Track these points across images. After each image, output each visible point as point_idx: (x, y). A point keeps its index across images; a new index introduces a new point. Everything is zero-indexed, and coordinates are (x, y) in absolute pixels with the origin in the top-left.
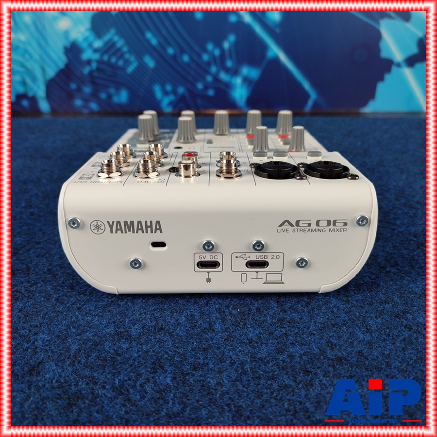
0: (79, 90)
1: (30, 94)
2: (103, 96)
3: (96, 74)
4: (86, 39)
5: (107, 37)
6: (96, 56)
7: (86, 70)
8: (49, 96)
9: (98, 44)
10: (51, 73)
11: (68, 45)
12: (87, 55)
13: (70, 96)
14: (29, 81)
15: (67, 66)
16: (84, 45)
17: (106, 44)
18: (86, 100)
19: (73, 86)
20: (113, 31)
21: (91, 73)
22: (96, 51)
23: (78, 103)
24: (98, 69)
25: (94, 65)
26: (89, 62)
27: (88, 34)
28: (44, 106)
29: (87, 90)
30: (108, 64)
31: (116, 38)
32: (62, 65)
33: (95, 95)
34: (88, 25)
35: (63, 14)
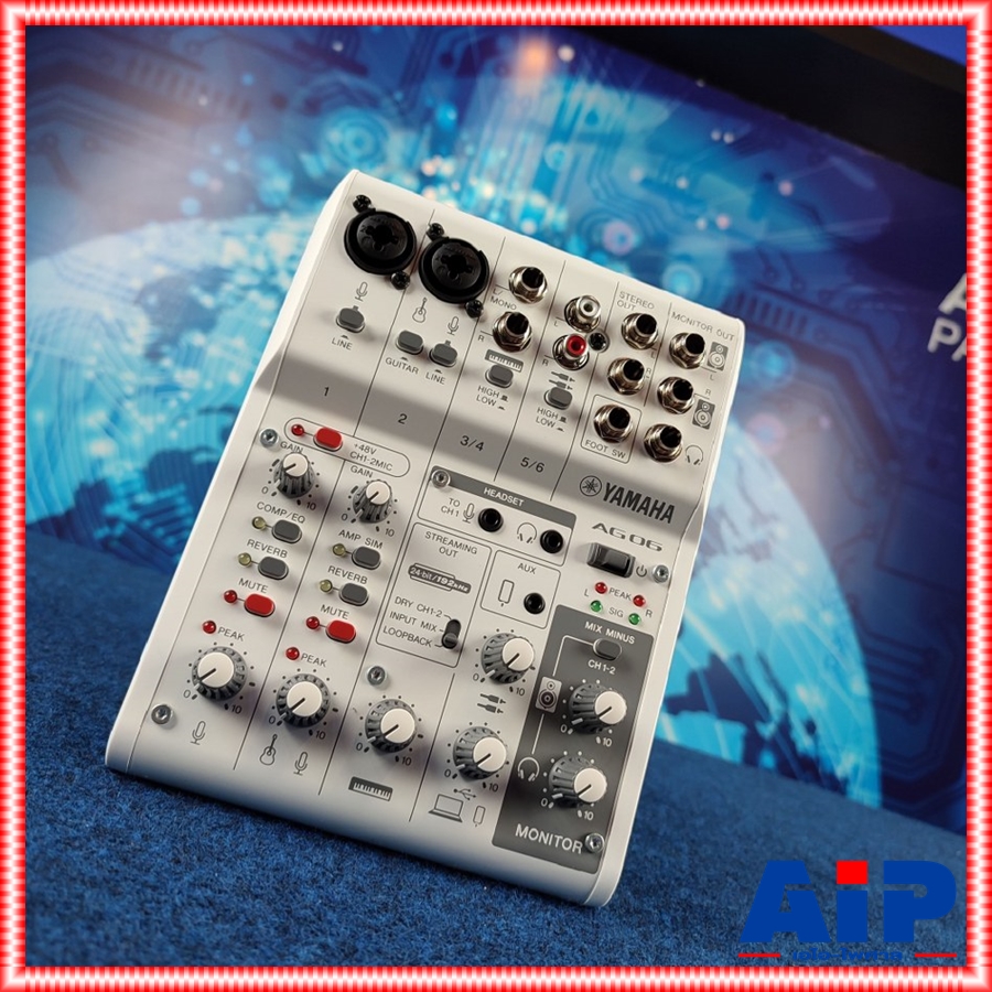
3: (115, 544)
4: (126, 484)
5: (165, 494)
6: (132, 517)
7: (101, 533)
9: (145, 498)
11: (91, 481)
15: (69, 514)
17: (159, 502)
20: (182, 487)
22: (135, 507)
24: (123, 539)
25: (119, 530)
26: (113, 521)
27: (135, 476)
30: (147, 536)
31: (181, 500)
32: (60, 509)
34: (141, 463)
35: (108, 432)
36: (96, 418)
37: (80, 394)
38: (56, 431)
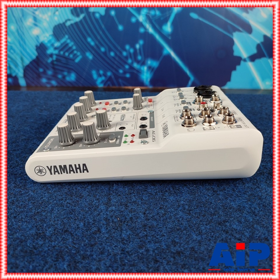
0: (45, 72)
1: (14, 75)
2: (60, 76)
3: (55, 63)
4: (49, 41)
5: (63, 41)
6: (56, 52)
7: (50, 60)
8: (25, 76)
9: (57, 44)
10: (27, 62)
11: (39, 45)
12: (50, 51)
13: (39, 76)
14: (13, 66)
15: (37, 57)
16: (49, 45)
17: (62, 44)
18: (49, 79)
19: (41, 70)
20: (67, 37)
21: (52, 62)
22: (56, 48)
23: (44, 80)
24: (57, 60)
25: (55, 57)
26: (51, 55)
27: (51, 38)
28: (22, 82)
29: (50, 72)
30: (64, 57)
31: (69, 41)
32: (34, 57)
33: (55, 76)
34: (51, 32)
35: (36, 25)
36: (29, 22)
37: (21, 15)
38: (20, 31)
